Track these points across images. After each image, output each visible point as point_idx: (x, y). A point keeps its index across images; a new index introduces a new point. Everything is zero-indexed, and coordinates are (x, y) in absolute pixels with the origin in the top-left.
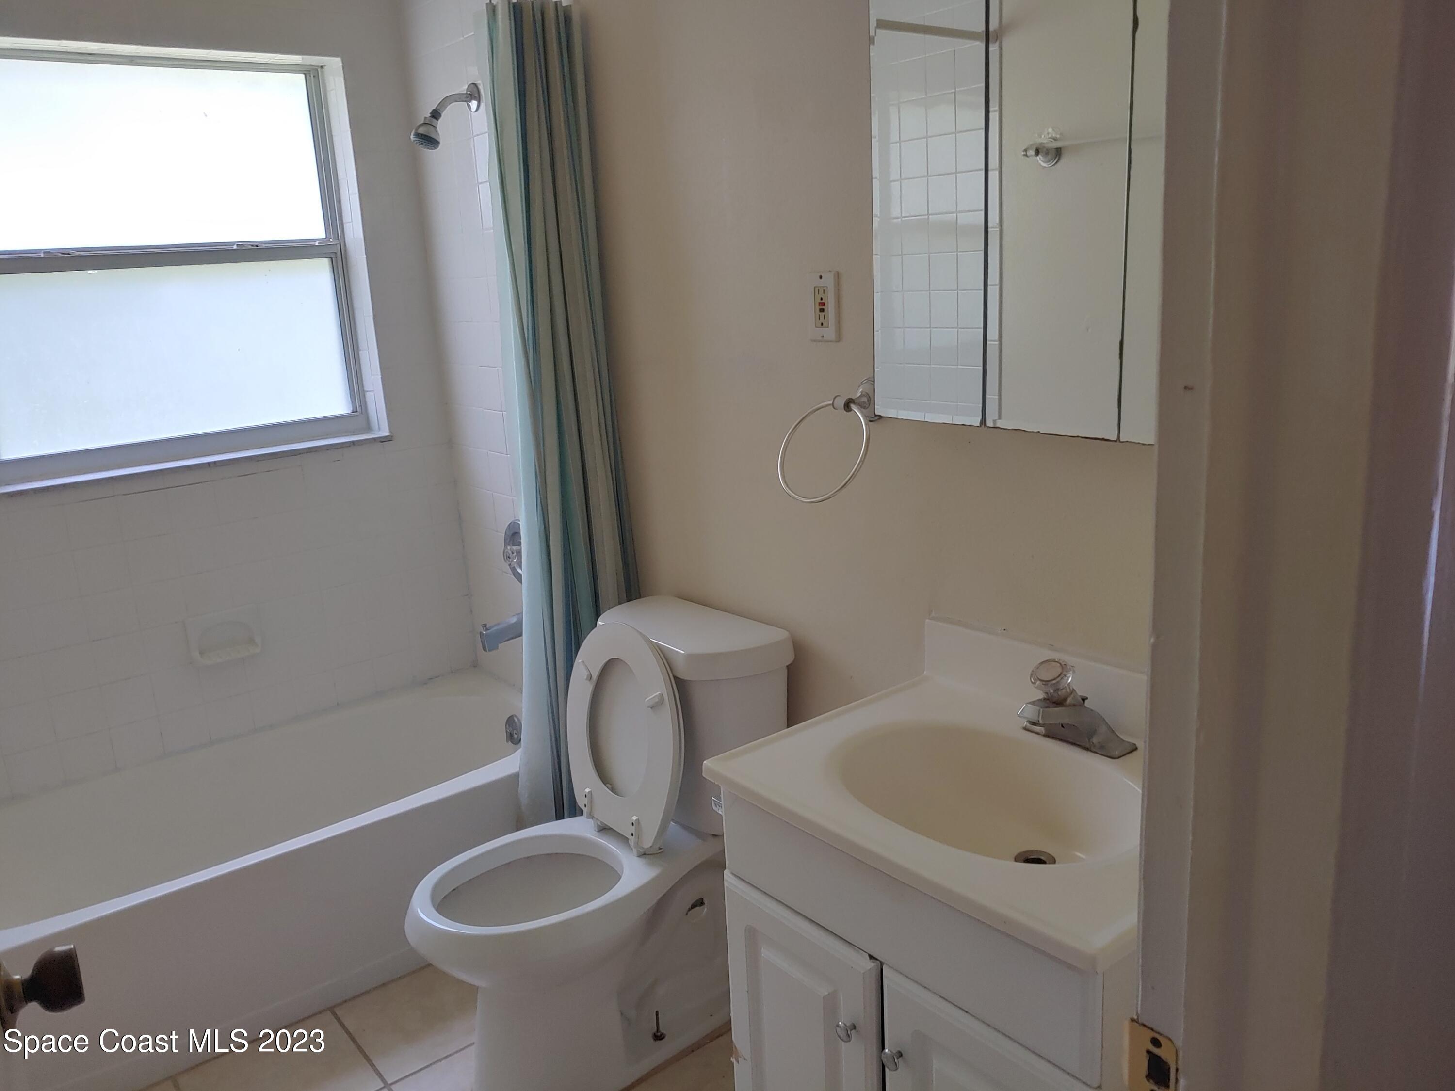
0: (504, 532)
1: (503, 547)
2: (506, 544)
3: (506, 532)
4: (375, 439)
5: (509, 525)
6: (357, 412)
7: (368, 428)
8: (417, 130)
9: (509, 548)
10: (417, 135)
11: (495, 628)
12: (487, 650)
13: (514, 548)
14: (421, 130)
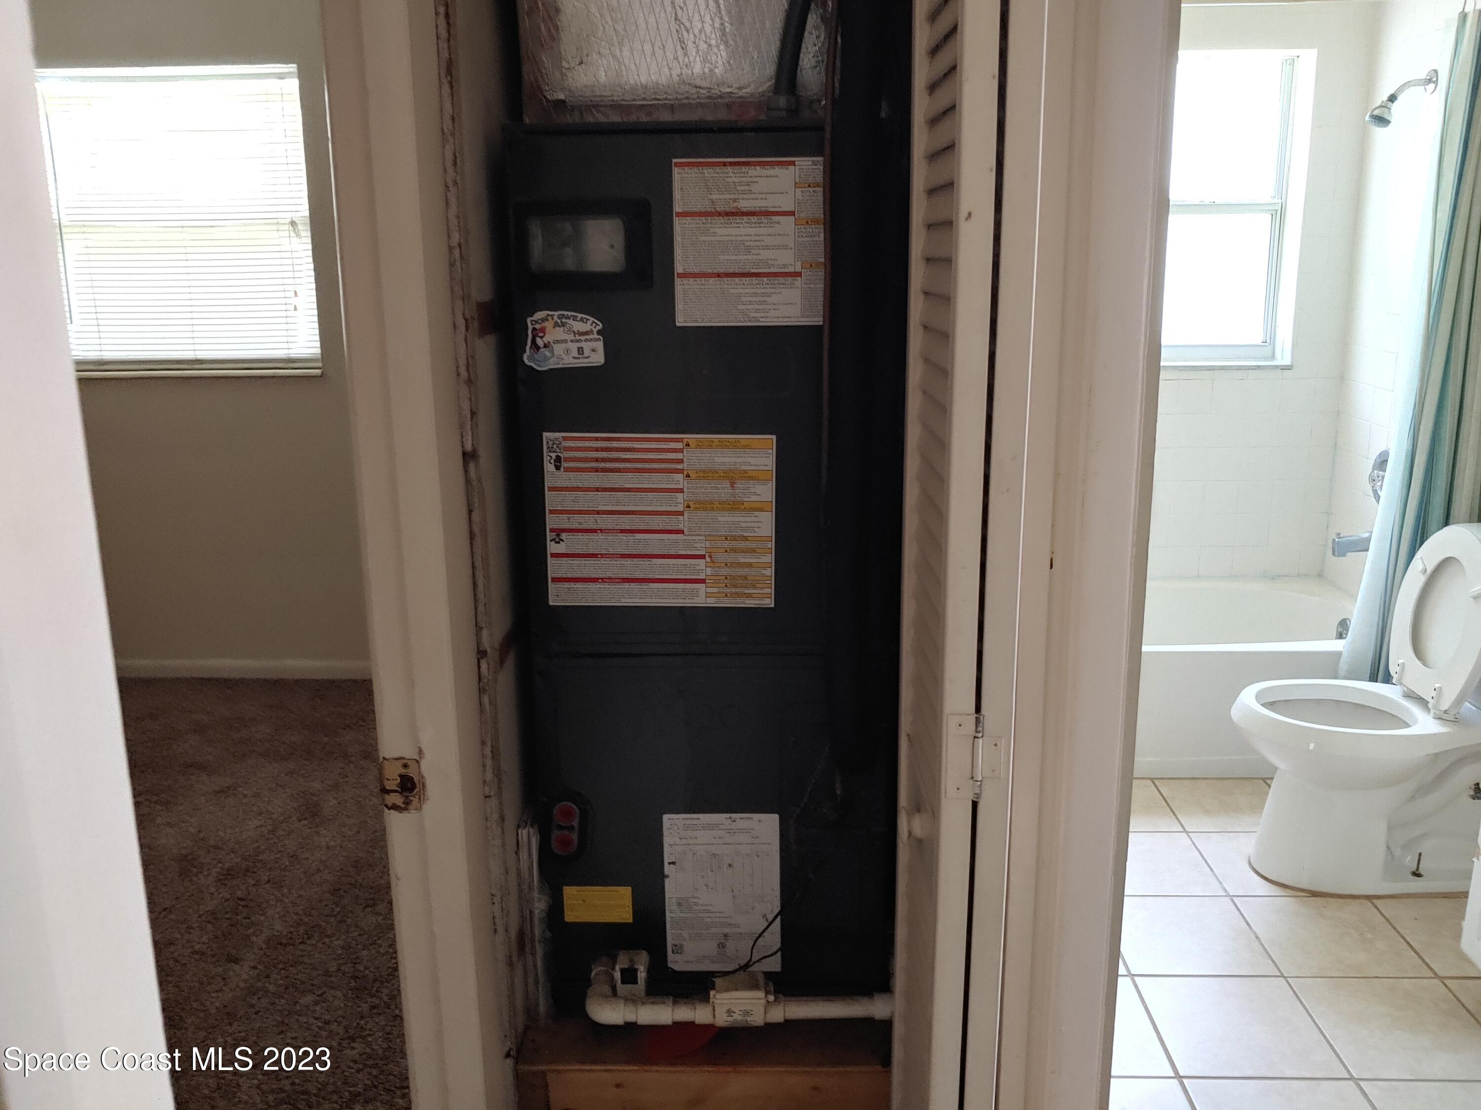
0: (1374, 459)
1: (1371, 470)
2: (1374, 469)
3: (1376, 459)
4: (1277, 367)
5: (1380, 454)
6: (1266, 342)
7: (1273, 357)
8: (1373, 112)
9: (1376, 472)
10: (1372, 116)
11: (1347, 538)
12: (1336, 555)
13: (1381, 473)
14: (1376, 113)
